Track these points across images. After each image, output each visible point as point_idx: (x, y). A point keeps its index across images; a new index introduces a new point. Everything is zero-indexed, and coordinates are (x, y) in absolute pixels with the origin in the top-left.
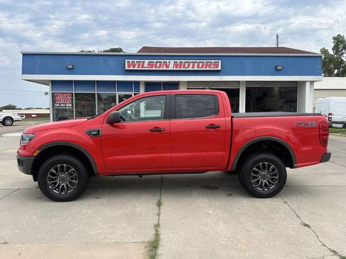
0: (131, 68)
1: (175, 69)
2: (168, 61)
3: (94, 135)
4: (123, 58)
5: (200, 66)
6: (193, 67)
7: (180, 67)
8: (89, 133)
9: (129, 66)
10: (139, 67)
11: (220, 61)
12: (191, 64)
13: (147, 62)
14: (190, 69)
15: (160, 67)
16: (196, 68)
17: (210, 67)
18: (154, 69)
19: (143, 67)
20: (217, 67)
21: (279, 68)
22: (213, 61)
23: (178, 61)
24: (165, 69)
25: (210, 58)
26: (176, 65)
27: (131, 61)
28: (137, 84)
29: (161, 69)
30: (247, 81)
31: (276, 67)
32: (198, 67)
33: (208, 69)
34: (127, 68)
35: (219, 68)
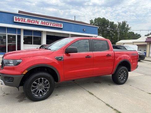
0: (17, 21)
1: (42, 25)
2: (38, 20)
3: (60, 60)
4: (13, 15)
5: (54, 25)
6: (51, 25)
7: (44, 24)
8: (57, 59)
9: (16, 20)
10: (22, 21)
11: (62, 24)
12: (50, 24)
13: (26, 19)
14: (49, 26)
15: (34, 23)
16: (52, 26)
17: (58, 26)
18: (30, 23)
19: (24, 21)
20: (61, 27)
21: (84, 30)
22: (59, 24)
23: (43, 21)
24: (36, 24)
25: (58, 22)
26: (42, 23)
27: (17, 17)
28: (19, 30)
29: (34, 24)
30: (72, 34)
31: (83, 30)
32: (53, 25)
33: (57, 27)
34: (15, 21)
35: (62, 27)
